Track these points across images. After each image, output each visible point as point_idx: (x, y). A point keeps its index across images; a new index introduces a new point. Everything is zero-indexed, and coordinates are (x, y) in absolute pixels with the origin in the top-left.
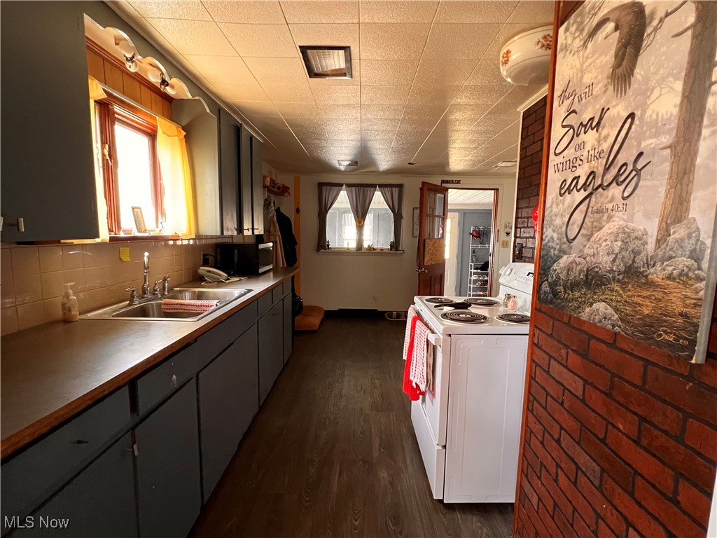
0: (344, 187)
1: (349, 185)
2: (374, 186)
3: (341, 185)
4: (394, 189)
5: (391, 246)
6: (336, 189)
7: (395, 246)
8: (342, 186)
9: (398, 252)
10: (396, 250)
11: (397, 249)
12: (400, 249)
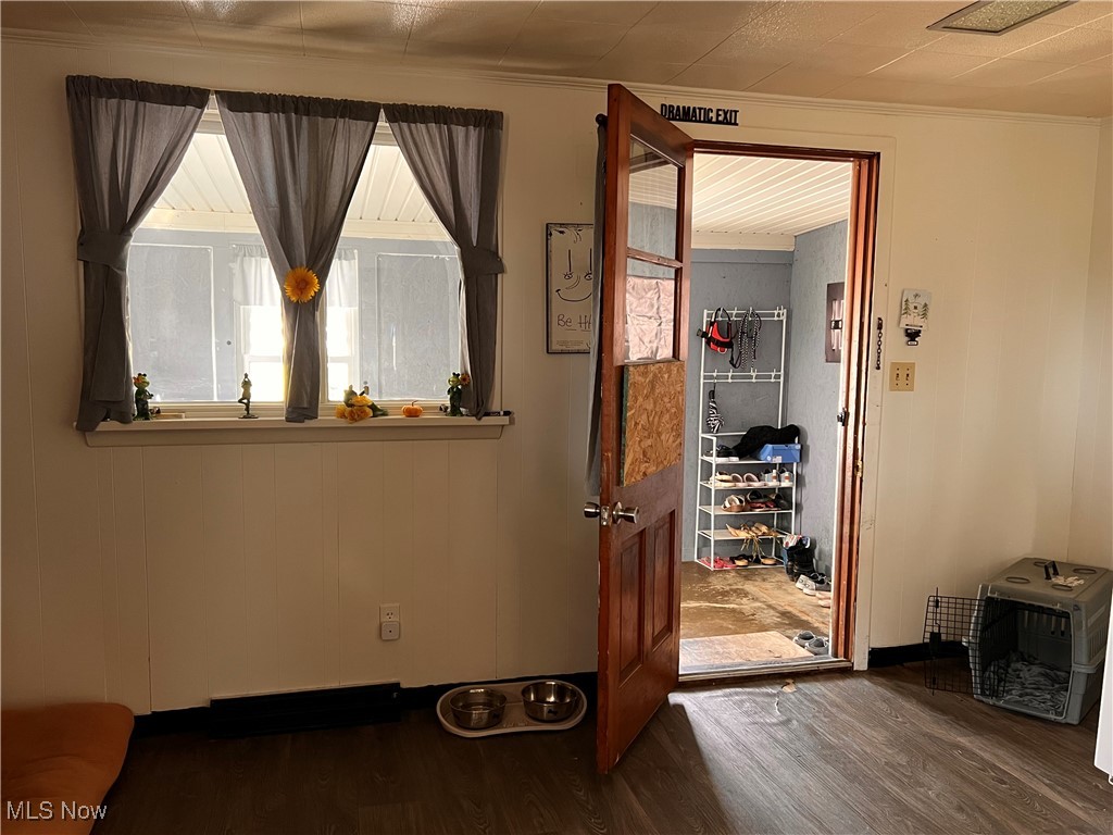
0: (213, 110)
1: (237, 102)
2: (364, 112)
3: (195, 97)
4: (459, 131)
5: (456, 394)
6: (169, 115)
7: (471, 394)
8: (202, 104)
9: (486, 420)
10: (478, 415)
11: (481, 409)
12: (495, 407)
